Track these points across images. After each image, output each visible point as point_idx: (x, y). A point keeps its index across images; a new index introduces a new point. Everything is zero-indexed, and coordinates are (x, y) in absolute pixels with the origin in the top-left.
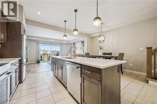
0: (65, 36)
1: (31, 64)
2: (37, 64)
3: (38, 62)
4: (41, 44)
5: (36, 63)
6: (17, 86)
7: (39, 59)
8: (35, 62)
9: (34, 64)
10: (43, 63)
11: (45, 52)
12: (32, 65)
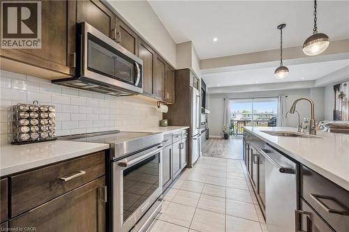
0: (283, 68)
1: (215, 139)
2: (223, 141)
3: (226, 137)
4: (231, 101)
5: (222, 139)
6: (181, 170)
7: (228, 131)
8: (220, 137)
9: (218, 139)
10: (235, 140)
11: (247, 117)
12: (215, 142)
